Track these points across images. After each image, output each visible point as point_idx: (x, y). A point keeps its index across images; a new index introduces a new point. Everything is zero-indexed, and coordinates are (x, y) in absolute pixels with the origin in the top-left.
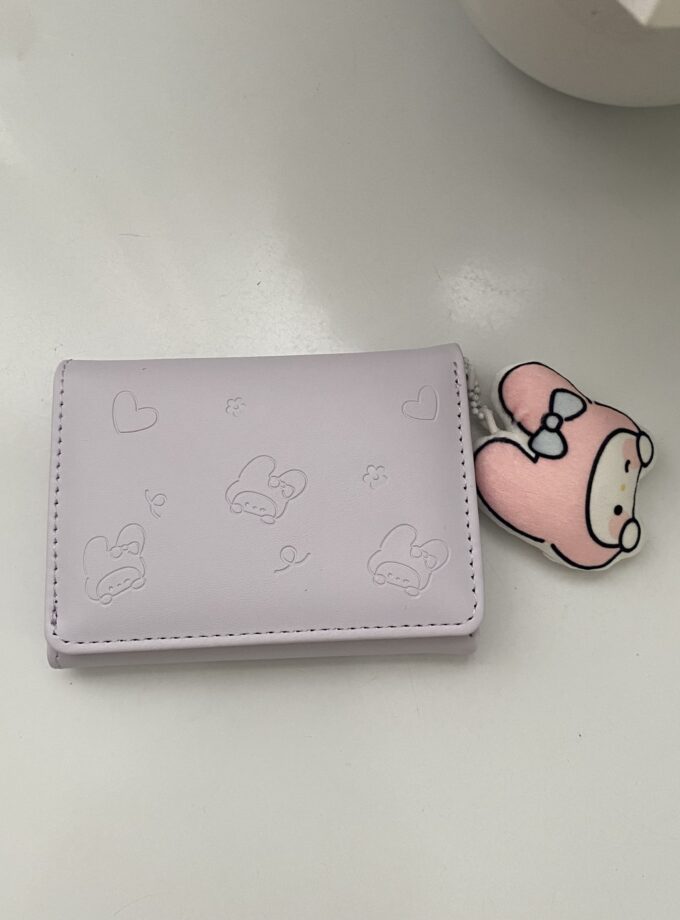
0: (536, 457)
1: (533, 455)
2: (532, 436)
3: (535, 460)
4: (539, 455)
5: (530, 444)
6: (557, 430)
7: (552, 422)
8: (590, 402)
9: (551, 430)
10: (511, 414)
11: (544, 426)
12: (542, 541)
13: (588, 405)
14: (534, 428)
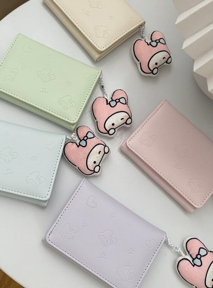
0: (194, 265)
1: (193, 264)
2: (193, 259)
3: (194, 266)
4: (195, 264)
5: (193, 261)
6: (200, 259)
7: (199, 257)
8: (209, 251)
9: (198, 259)
10: (189, 252)
11: (197, 257)
12: (193, 285)
13: (208, 252)
14: (194, 257)
